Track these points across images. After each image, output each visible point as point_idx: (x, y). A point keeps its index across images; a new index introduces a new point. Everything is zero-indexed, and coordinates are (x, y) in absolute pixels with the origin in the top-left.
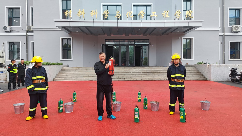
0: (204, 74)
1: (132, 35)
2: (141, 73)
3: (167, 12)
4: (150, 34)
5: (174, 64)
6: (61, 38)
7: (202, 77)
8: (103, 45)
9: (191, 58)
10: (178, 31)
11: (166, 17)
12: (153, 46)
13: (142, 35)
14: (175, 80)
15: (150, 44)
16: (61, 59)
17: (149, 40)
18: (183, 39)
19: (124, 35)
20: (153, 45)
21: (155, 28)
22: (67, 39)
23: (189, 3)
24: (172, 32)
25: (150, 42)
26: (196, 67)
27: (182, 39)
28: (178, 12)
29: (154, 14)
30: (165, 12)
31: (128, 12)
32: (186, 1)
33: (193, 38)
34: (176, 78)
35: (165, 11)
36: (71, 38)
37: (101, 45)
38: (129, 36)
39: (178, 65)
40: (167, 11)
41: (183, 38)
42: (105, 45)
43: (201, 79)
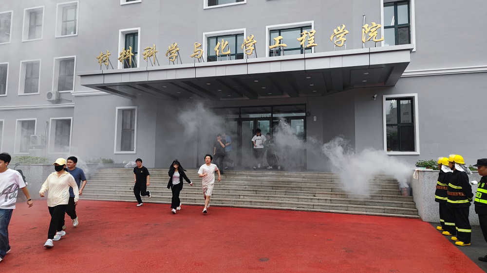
2: (245, 187)
3: (311, 33)
6: (117, 108)
7: (406, 206)
9: (413, 149)
12: (315, 120)
19: (246, 98)
20: (315, 117)
23: (402, 8)
25: (308, 111)
27: (384, 99)
32: (396, 4)
33: (415, 95)
36: (135, 107)
43: (400, 212)
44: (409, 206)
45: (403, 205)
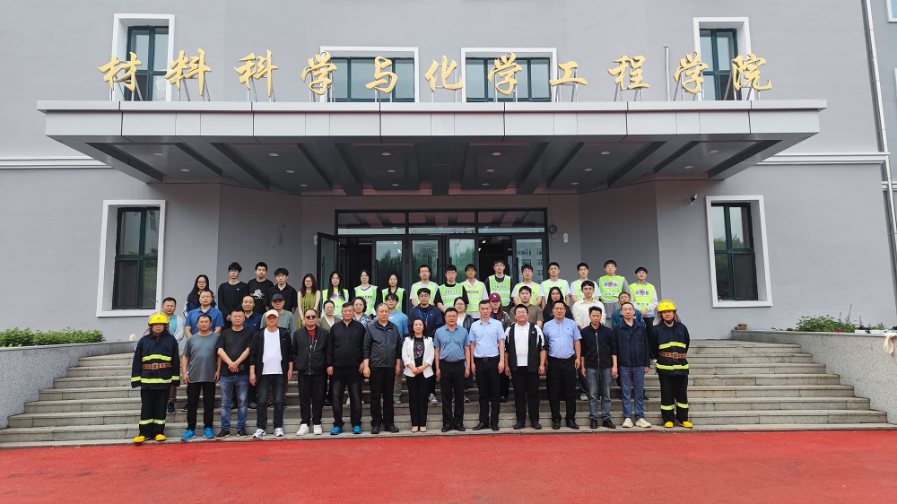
0: (863, 390)
1: (462, 188)
3: (636, 61)
4: (550, 181)
5: (663, 320)
6: (107, 203)
7: (854, 405)
8: (321, 236)
9: (754, 296)
10: (687, 164)
11: (632, 86)
12: (566, 241)
13: (510, 191)
14: (669, 355)
15: (552, 229)
16: (104, 309)
17: (545, 210)
18: (714, 204)
19: (426, 192)
20: (566, 235)
21: (578, 144)
22: (143, 210)
24: (657, 169)
25: (549, 224)
26: (804, 348)
27: (709, 205)
28: (690, 65)
29: (569, 73)
30: (625, 65)
31: (435, 65)
32: (714, 34)
33: (760, 198)
34: (671, 350)
35: (625, 58)
36: (159, 203)
37: (316, 237)
38: (451, 192)
39: (672, 325)
40: (636, 59)
41: (709, 199)
42: (337, 237)
43: (857, 419)
44: (857, 405)
45: (849, 405)
